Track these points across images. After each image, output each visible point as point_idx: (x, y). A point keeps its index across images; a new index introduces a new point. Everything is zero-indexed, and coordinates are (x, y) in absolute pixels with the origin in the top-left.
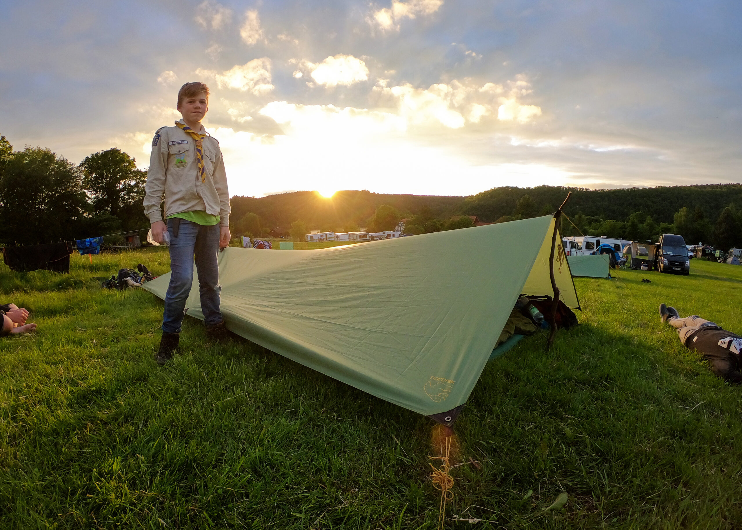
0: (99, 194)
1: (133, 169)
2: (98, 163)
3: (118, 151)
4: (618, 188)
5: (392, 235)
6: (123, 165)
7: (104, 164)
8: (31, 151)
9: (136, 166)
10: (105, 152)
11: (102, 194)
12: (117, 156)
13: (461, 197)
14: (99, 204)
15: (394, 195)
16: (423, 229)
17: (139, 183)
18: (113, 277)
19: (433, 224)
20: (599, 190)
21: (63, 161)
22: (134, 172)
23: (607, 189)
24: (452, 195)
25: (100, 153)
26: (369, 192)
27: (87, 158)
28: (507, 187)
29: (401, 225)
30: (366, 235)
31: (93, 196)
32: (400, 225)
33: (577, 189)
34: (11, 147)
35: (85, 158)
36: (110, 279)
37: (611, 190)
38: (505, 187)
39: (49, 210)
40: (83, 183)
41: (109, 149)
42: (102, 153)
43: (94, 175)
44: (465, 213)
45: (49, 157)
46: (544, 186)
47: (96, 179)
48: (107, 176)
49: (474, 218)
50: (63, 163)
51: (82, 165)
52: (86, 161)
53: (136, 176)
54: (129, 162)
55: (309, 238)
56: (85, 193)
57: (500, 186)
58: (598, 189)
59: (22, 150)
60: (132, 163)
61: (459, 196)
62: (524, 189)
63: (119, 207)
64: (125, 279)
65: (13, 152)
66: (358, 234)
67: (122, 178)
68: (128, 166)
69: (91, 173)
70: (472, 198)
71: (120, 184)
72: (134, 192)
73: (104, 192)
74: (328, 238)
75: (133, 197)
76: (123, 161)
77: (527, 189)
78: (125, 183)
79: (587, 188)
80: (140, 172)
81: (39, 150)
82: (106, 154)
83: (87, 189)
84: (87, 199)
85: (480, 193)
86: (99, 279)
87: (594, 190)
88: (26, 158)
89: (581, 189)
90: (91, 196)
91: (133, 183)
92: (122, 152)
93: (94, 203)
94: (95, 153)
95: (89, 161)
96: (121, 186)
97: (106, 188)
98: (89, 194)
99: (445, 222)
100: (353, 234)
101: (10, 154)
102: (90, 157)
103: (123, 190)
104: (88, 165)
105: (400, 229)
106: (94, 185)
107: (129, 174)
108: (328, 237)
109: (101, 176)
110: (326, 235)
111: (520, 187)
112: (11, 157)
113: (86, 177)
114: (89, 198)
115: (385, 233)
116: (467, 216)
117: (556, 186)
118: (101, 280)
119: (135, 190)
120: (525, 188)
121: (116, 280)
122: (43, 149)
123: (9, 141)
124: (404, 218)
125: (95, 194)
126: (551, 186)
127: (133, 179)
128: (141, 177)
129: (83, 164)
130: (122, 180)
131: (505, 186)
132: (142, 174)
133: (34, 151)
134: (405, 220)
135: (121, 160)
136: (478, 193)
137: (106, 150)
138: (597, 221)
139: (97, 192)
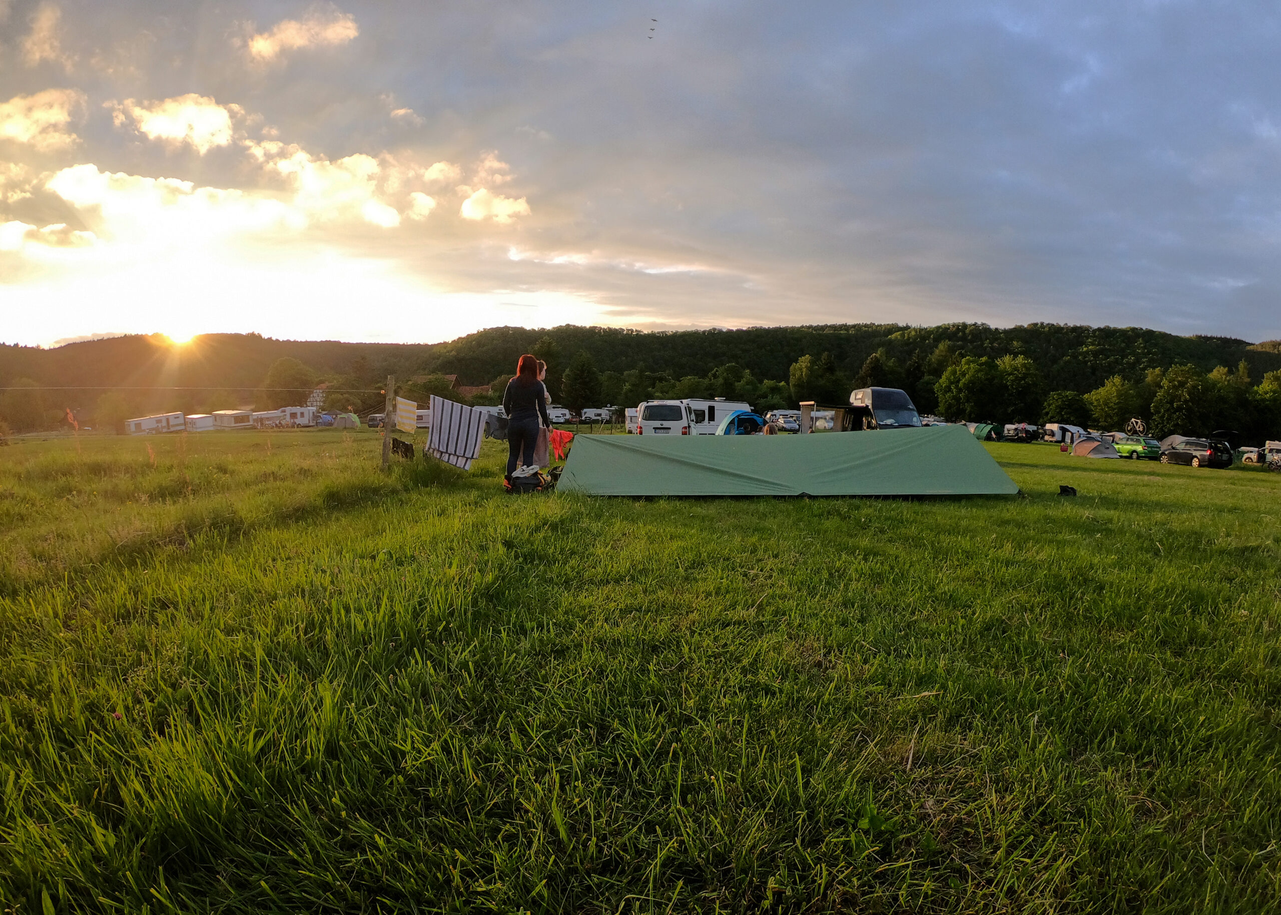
4: (689, 330)
5: (299, 414)
13: (427, 345)
15: (307, 341)
16: (359, 401)
20: (658, 333)
23: (670, 331)
24: (411, 341)
26: (261, 336)
28: (506, 327)
29: (317, 396)
30: (248, 416)
32: (314, 395)
33: (623, 330)
37: (677, 332)
38: (503, 328)
44: (433, 372)
46: (568, 325)
49: (453, 377)
55: (133, 428)
57: (495, 326)
58: (656, 331)
61: (422, 343)
62: (534, 330)
66: (231, 415)
70: (446, 347)
74: (173, 426)
77: (539, 331)
79: (639, 329)
85: (460, 338)
87: (650, 332)
89: (628, 330)
100: (221, 415)
105: (315, 404)
108: (171, 423)
110: (168, 420)
111: (528, 327)
115: (285, 411)
116: (440, 375)
117: (588, 327)
124: (322, 382)
126: (580, 326)
134: (324, 386)
136: (455, 338)
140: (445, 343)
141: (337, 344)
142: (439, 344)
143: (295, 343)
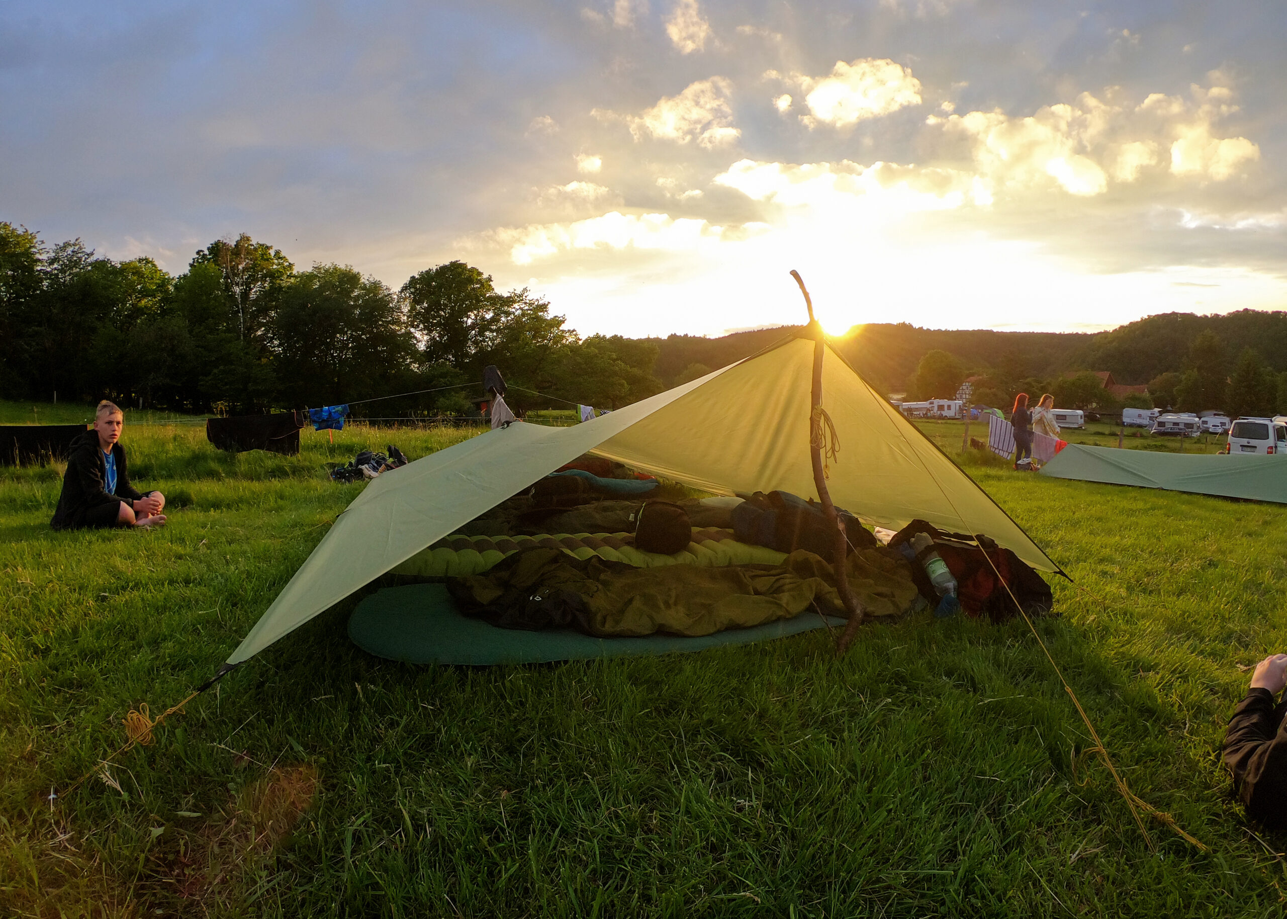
0: (435, 335)
1: (489, 294)
2: (429, 285)
3: (463, 266)
5: (946, 408)
6: (473, 286)
7: (440, 287)
8: (322, 271)
9: (493, 289)
10: (441, 268)
11: (440, 334)
12: (460, 274)
13: (1085, 334)
14: (434, 350)
17: (498, 315)
21: (374, 283)
22: (491, 298)
25: (434, 271)
26: (911, 326)
27: (413, 277)
28: (1174, 314)
29: (966, 389)
31: (426, 338)
32: (964, 387)
34: (290, 266)
35: (409, 279)
38: (1171, 314)
40: (408, 317)
41: (447, 263)
42: (437, 269)
43: (425, 305)
44: (1091, 366)
45: (351, 278)
46: (1246, 310)
47: (428, 309)
48: (446, 305)
49: (1105, 375)
50: (374, 288)
51: (404, 289)
52: (411, 282)
53: (493, 304)
54: (481, 282)
56: (411, 333)
57: (1160, 312)
59: (310, 270)
60: (486, 284)
62: (1206, 317)
63: (467, 355)
65: (295, 272)
67: (471, 308)
68: (479, 288)
69: (420, 302)
70: (1106, 338)
71: (468, 317)
72: (492, 331)
73: (443, 331)
75: (491, 341)
76: (470, 280)
77: (1212, 318)
78: (476, 316)
80: (500, 298)
81: (335, 269)
82: (443, 270)
83: (415, 327)
84: (415, 342)
85: (1122, 327)
88: (316, 281)
90: (422, 340)
91: (489, 315)
92: (469, 267)
93: (426, 348)
95: (416, 283)
96: (470, 322)
97: (445, 325)
98: (418, 335)
99: (1049, 384)
101: (290, 276)
102: (417, 276)
103: (473, 326)
104: (415, 288)
105: (965, 397)
106: (426, 320)
107: (482, 301)
109: (435, 306)
111: (1198, 314)
112: (292, 280)
113: (413, 309)
114: (419, 342)
115: (932, 403)
116: (1092, 372)
119: (494, 328)
120: (1209, 316)
122: (342, 266)
123: (287, 258)
124: (972, 375)
125: (428, 335)
126: (1260, 310)
127: (490, 310)
128: (502, 305)
129: (406, 287)
130: (472, 310)
131: (1169, 311)
132: (504, 301)
133: (326, 271)
134: (973, 379)
135: (468, 279)
136: (1116, 326)
137: (442, 265)
139: (430, 331)
140: (1106, 333)
141: (990, 333)
142: (1099, 333)
143: (947, 332)
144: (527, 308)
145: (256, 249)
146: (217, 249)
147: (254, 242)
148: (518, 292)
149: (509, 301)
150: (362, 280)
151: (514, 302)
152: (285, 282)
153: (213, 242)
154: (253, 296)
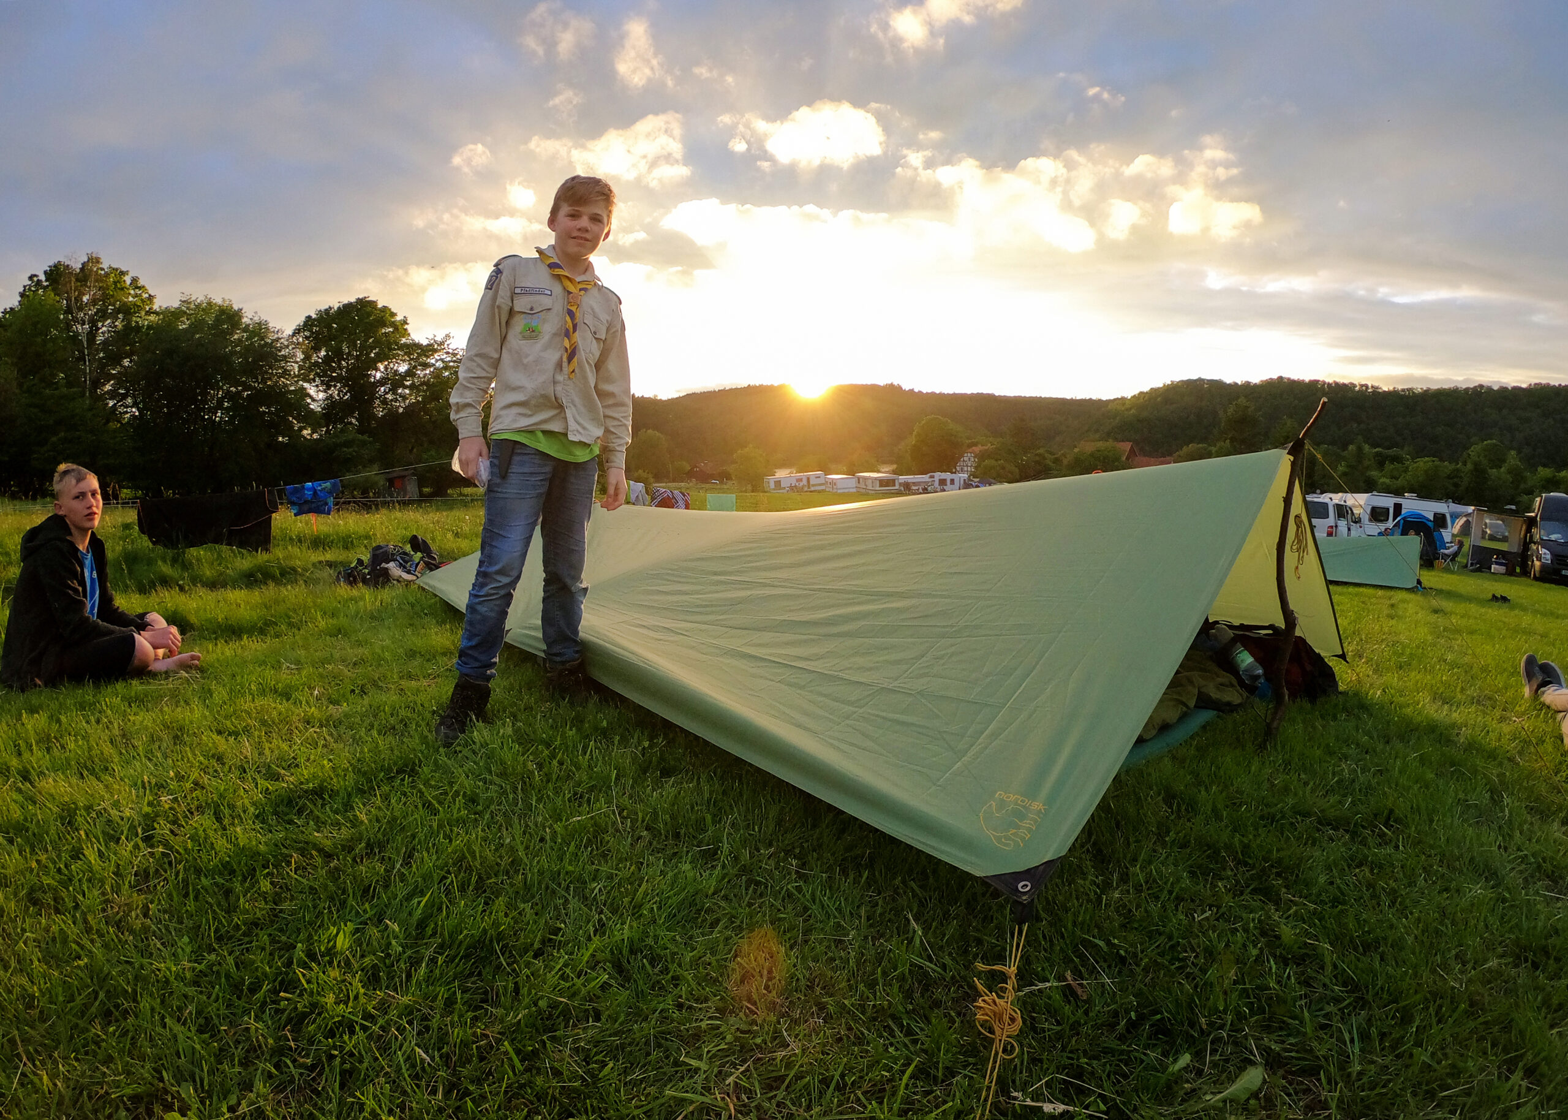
0: (334, 392)
1: (403, 340)
2: (330, 328)
3: (373, 304)
4: (1446, 386)
5: (948, 482)
6: (383, 331)
7: (342, 330)
8: (192, 306)
9: (409, 334)
10: (344, 306)
11: (340, 391)
12: (369, 314)
13: (1100, 400)
14: (333, 412)
15: (954, 394)
16: (1017, 470)
17: (415, 367)
18: (360, 562)
19: (1037, 458)
20: (1403, 390)
21: (260, 324)
22: (406, 346)
23: (1419, 387)
24: (1080, 396)
25: (336, 308)
26: (900, 387)
27: (309, 317)
28: (1200, 380)
29: (969, 460)
30: (894, 481)
31: (321, 395)
32: (965, 459)
33: (1354, 386)
34: (151, 298)
35: (303, 319)
36: (353, 565)
37: (1428, 390)
38: (1195, 381)
39: (231, 421)
40: (300, 368)
41: (353, 300)
42: (339, 308)
43: (323, 353)
44: (1108, 435)
45: (229, 317)
46: (1281, 378)
47: (327, 360)
48: (349, 354)
49: (1127, 446)
50: (260, 330)
51: (297, 332)
52: (306, 324)
53: (409, 354)
54: (393, 324)
55: (772, 485)
56: (303, 389)
57: (1185, 378)
58: (1400, 387)
59: (175, 304)
60: (400, 328)
61: (1094, 398)
62: (1236, 384)
63: (375, 416)
64: (384, 565)
65: (156, 307)
66: (876, 479)
67: (380, 358)
68: (393, 332)
69: (317, 349)
70: (1124, 404)
71: (377, 369)
72: (405, 387)
73: (344, 387)
74: (813, 485)
75: (404, 398)
76: (382, 322)
77: (1243, 385)
78: (386, 368)
79: (1376, 384)
80: (418, 346)
81: (210, 304)
82: (347, 310)
83: (309, 381)
84: (309, 401)
85: (1141, 393)
86: (330, 564)
87: (1391, 388)
88: (184, 319)
89: (1362, 386)
90: (317, 395)
91: (403, 368)
92: (380, 306)
93: (323, 409)
94: (323, 307)
95: (313, 325)
96: (378, 375)
97: (347, 379)
98: (312, 390)
99: (1064, 455)
100: (865, 478)
101: (149, 313)
102: (314, 316)
103: (382, 382)
104: (311, 331)
105: (965, 469)
106: (324, 373)
107: (395, 350)
108: (811, 483)
109: (338, 354)
110: (808, 479)
111: (1228, 380)
112: (152, 318)
113: (307, 357)
114: (313, 400)
115: (932, 477)
116: (1110, 443)
117: (1307, 380)
118: (335, 567)
119: (408, 383)
120: (1240, 383)
121: (366, 568)
122: (218, 300)
123: (147, 287)
124: (975, 444)
125: (325, 391)
126: (1296, 379)
127: (404, 361)
128: (419, 355)
129: (299, 330)
130: (381, 361)
131: (1195, 377)
132: (422, 350)
133: (198, 306)
134: (977, 449)
135: (378, 321)
136: (1136, 392)
137: (346, 302)
138: (1396, 459)
139: (329, 387)
140: (1123, 399)
141: (991, 397)
144: (449, 359)
145: (107, 275)
146: (56, 274)
147: (105, 266)
148: (439, 339)
149: (429, 350)
150: (244, 320)
151: (436, 351)
152: (145, 320)
153: (51, 263)
154: (100, 339)
